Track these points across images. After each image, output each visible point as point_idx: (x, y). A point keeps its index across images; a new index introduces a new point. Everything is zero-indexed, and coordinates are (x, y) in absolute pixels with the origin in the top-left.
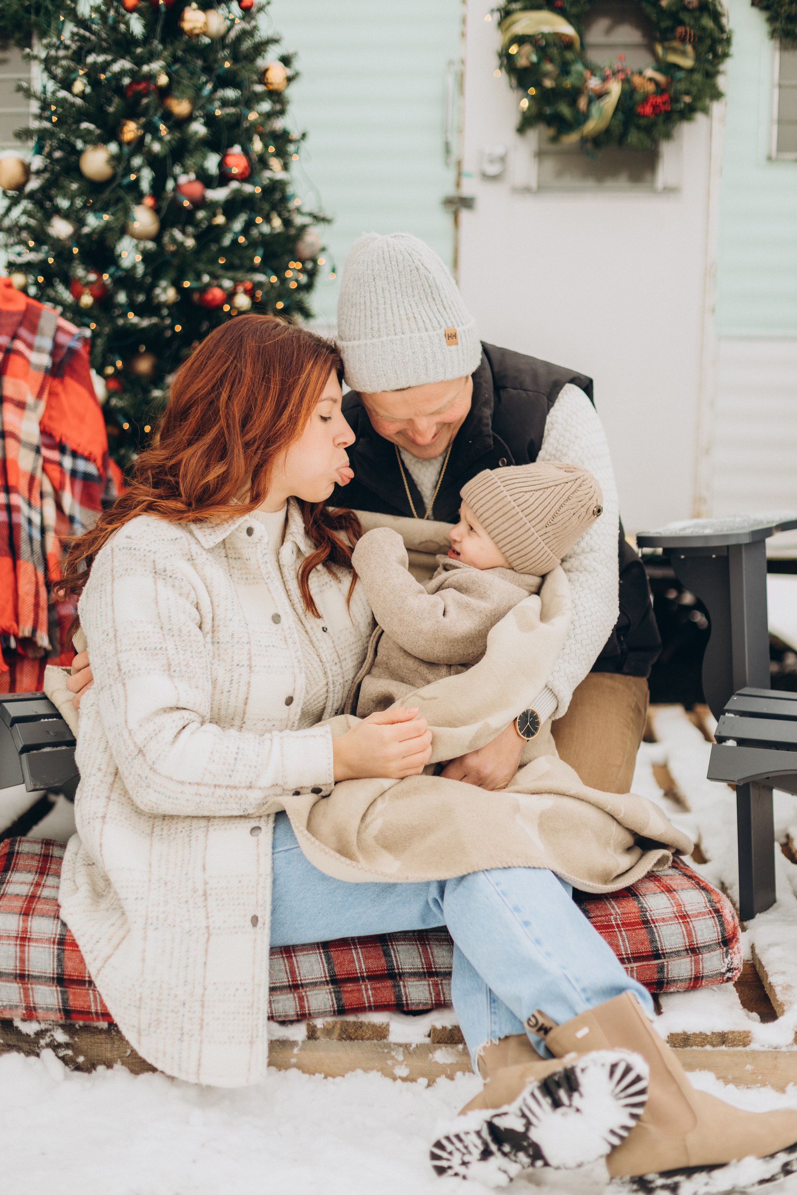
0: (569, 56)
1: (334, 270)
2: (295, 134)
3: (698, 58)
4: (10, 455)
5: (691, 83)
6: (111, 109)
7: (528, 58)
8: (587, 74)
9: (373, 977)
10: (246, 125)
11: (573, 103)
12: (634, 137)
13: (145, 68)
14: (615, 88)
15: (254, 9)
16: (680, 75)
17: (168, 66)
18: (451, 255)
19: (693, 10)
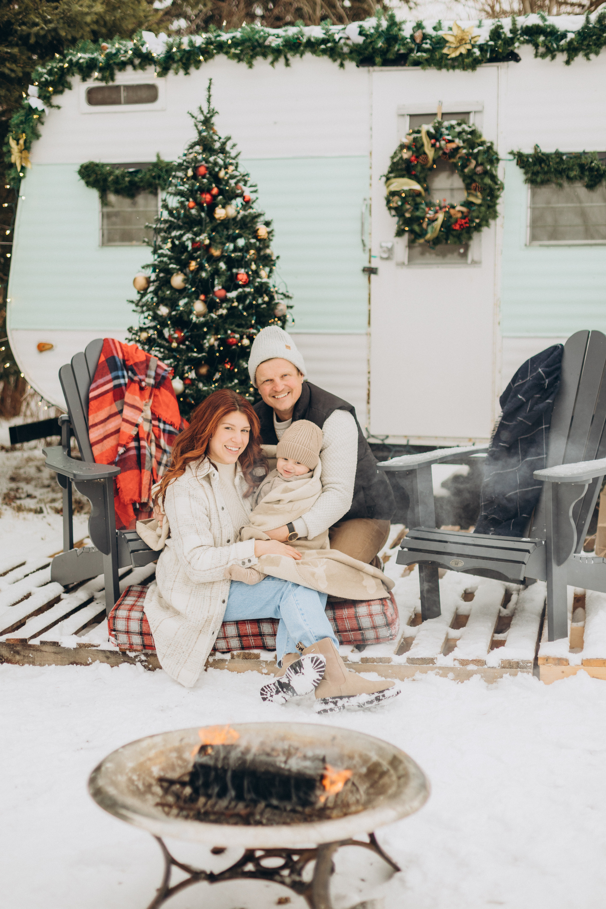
0: (418, 200)
1: (293, 321)
2: (274, 258)
3: (484, 199)
5: (480, 212)
6: (183, 257)
7: (396, 203)
8: (427, 209)
9: (254, 635)
11: (420, 225)
12: (451, 241)
13: (198, 239)
14: (441, 216)
15: (251, 202)
16: (475, 208)
17: (209, 235)
18: (367, 297)
19: (480, 174)
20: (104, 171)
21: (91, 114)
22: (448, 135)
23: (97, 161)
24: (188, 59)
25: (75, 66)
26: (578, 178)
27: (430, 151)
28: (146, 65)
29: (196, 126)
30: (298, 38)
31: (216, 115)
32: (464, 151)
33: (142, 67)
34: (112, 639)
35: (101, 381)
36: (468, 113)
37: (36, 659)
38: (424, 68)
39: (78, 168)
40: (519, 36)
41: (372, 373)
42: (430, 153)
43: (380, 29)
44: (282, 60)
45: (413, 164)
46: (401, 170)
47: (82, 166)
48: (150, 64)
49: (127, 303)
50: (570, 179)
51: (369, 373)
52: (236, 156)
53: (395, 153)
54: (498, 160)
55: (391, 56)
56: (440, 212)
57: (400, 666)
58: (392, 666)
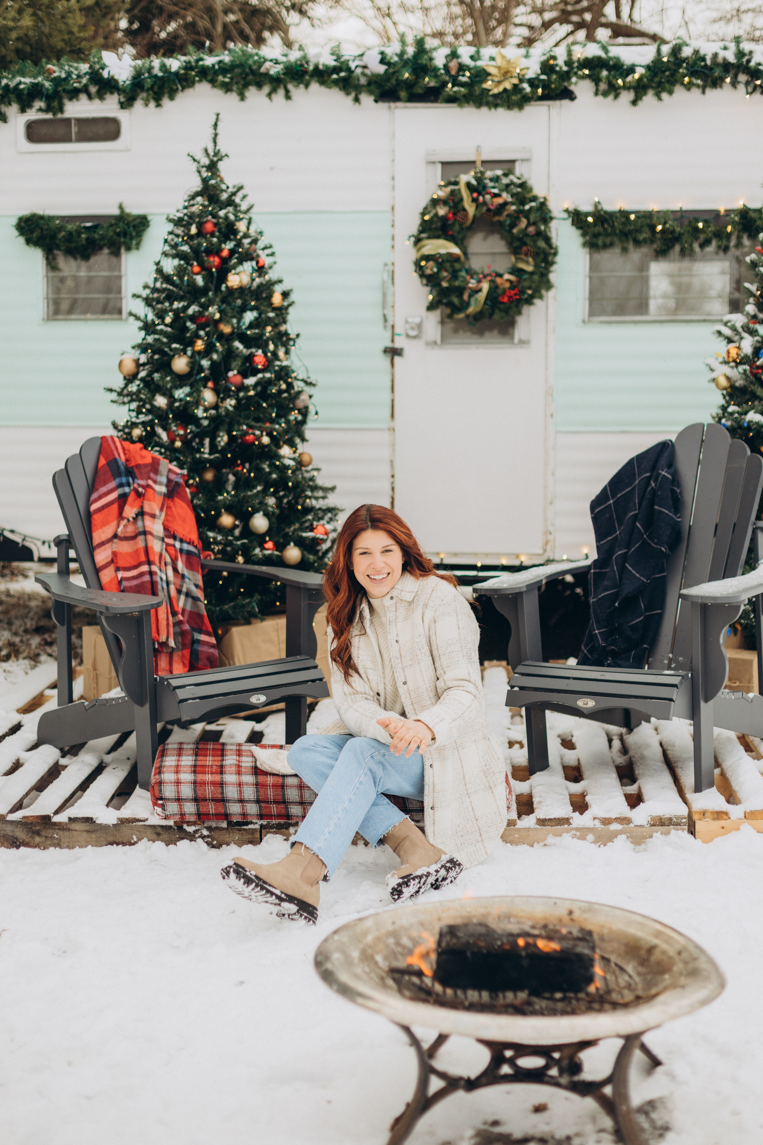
1: (317, 413)
2: (292, 336)
3: (536, 266)
4: (150, 544)
5: (532, 282)
6: (186, 335)
7: (432, 270)
8: (468, 277)
10: (265, 338)
11: (460, 295)
12: (497, 316)
14: (485, 286)
15: (266, 268)
16: (526, 276)
17: (219, 307)
18: (389, 384)
19: (533, 236)
20: (51, 225)
21: (32, 153)
22: (494, 187)
23: (40, 212)
24: (161, 88)
25: (12, 93)
26: (649, 242)
27: (471, 206)
28: (105, 94)
29: (199, 172)
30: (302, 65)
31: (225, 159)
32: (513, 208)
33: (101, 96)
34: (159, 810)
35: (103, 489)
36: (513, 162)
37: (63, 840)
38: (461, 106)
39: (15, 221)
40: (575, 70)
41: (396, 476)
42: (471, 209)
43: (405, 57)
44: (281, 92)
45: (450, 222)
46: (436, 228)
47: (21, 219)
48: (112, 93)
49: (103, 391)
50: (637, 243)
51: (393, 476)
52: (248, 210)
53: (425, 208)
54: (551, 218)
55: (419, 90)
56: (484, 280)
57: (528, 829)
58: (519, 830)
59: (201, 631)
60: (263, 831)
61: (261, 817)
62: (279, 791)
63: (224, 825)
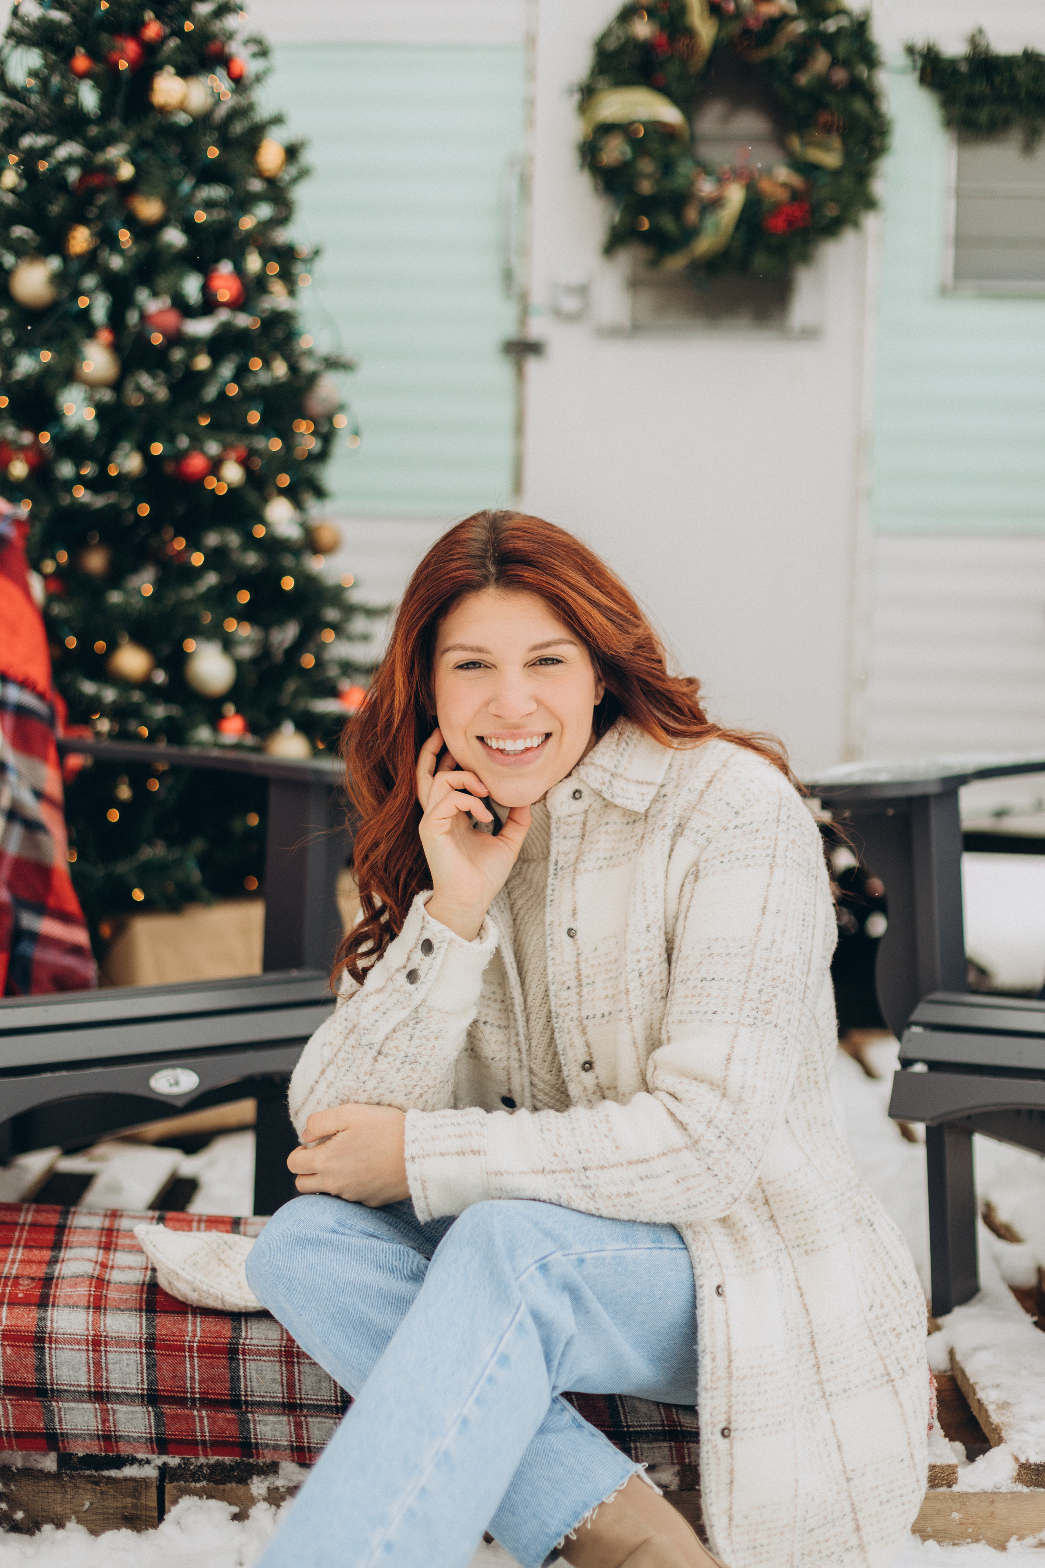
0: (674, 150)
1: (354, 432)
2: (306, 250)
3: (847, 154)
6: (54, 210)
7: (615, 155)
8: (697, 174)
10: (237, 234)
11: (678, 214)
14: (736, 195)
15: (248, 80)
16: (823, 178)
17: (134, 152)
18: (511, 420)
19: (842, 90)
27: (706, 23)
32: (801, 27)
42: (706, 30)
45: (660, 55)
56: (733, 184)
57: (992, 1497)
58: (964, 1496)
59: (42, 910)
60: (168, 1487)
61: (161, 1445)
62: (221, 1368)
63: (49, 1463)
